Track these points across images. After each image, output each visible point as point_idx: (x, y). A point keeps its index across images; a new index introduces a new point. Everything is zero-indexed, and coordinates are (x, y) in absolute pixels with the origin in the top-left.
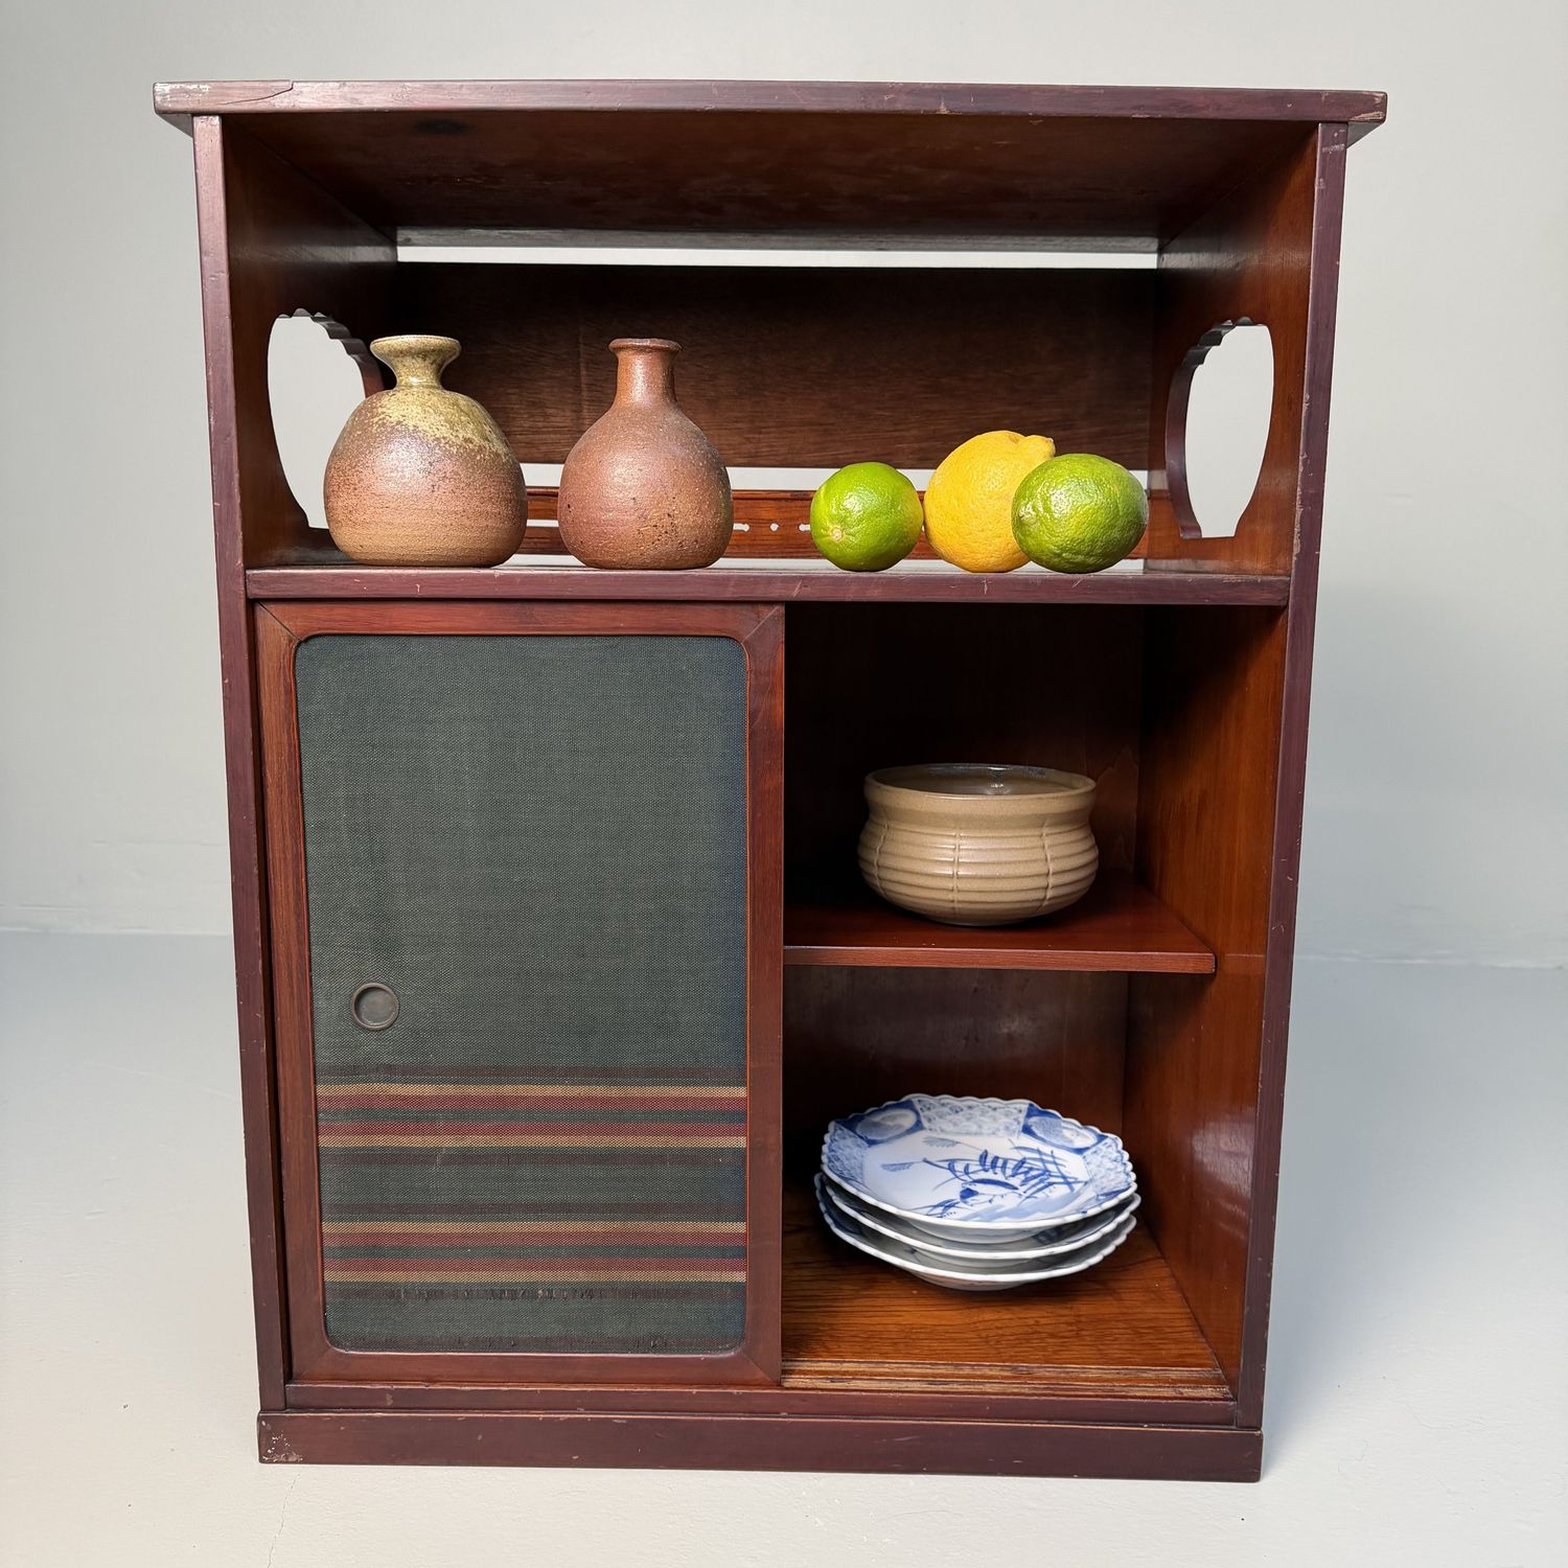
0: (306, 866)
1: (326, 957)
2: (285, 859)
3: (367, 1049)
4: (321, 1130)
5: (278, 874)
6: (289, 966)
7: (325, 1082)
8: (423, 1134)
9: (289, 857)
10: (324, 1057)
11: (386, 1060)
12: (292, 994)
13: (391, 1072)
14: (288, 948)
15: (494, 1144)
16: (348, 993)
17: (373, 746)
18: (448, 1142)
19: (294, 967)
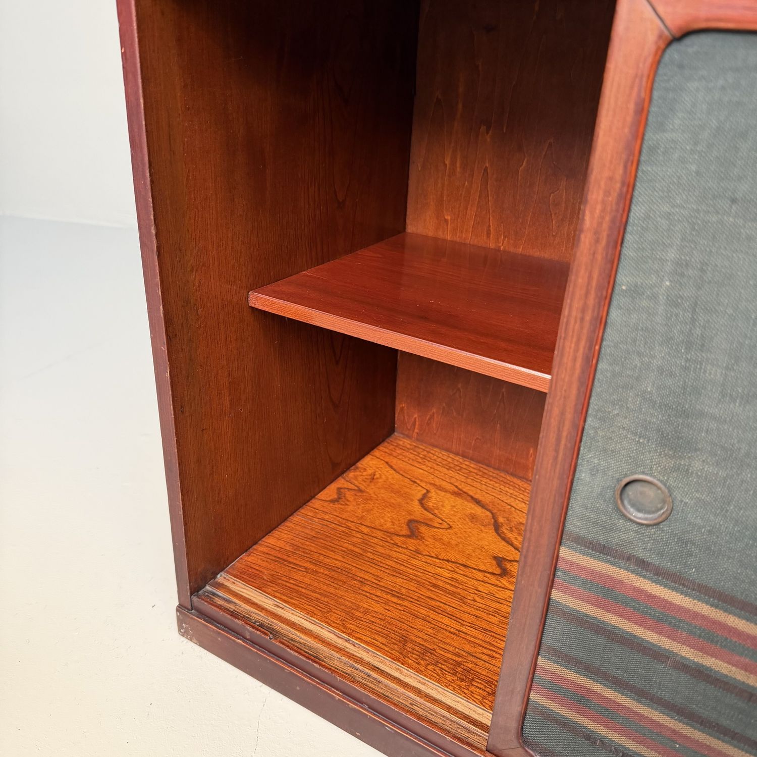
0: (603, 333)
1: (600, 433)
2: (582, 319)
3: (623, 536)
4: (556, 585)
5: (570, 334)
6: (559, 432)
7: (569, 547)
8: (660, 633)
9: (588, 318)
10: (574, 525)
11: (641, 554)
12: (556, 458)
13: (642, 566)
14: (563, 413)
15: (739, 677)
16: (617, 476)
17: (734, 201)
18: (687, 653)
19: (564, 434)
